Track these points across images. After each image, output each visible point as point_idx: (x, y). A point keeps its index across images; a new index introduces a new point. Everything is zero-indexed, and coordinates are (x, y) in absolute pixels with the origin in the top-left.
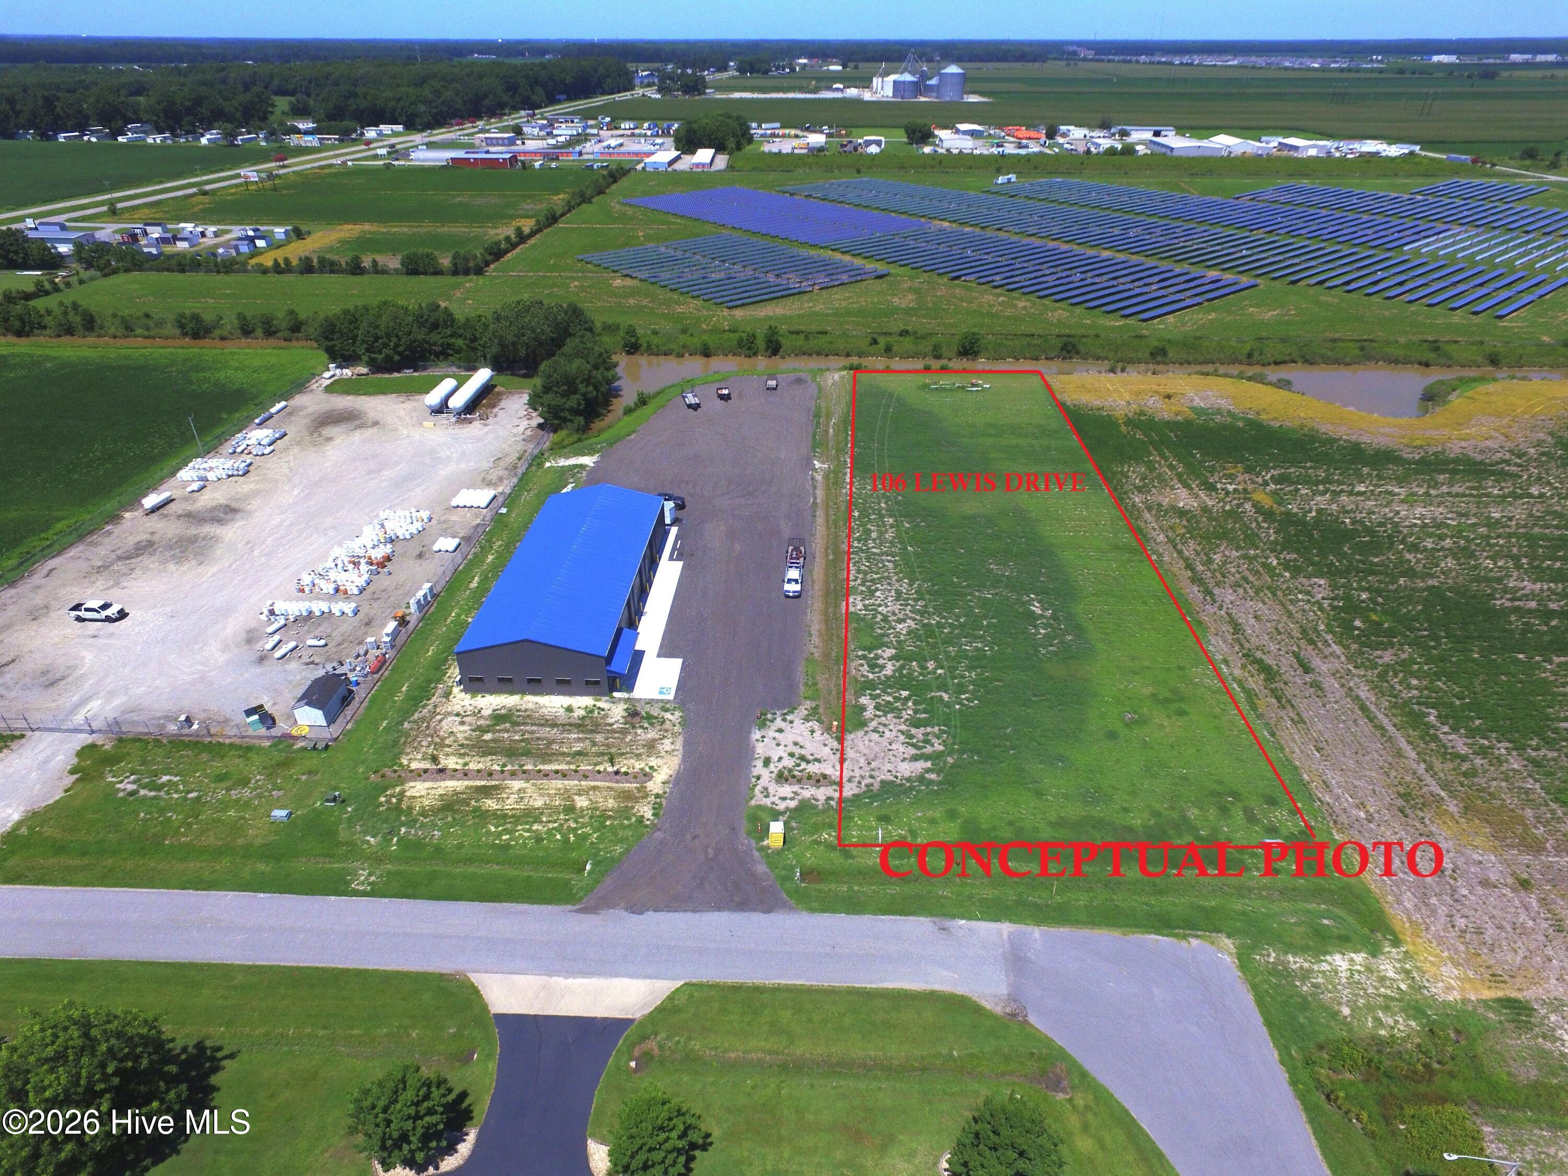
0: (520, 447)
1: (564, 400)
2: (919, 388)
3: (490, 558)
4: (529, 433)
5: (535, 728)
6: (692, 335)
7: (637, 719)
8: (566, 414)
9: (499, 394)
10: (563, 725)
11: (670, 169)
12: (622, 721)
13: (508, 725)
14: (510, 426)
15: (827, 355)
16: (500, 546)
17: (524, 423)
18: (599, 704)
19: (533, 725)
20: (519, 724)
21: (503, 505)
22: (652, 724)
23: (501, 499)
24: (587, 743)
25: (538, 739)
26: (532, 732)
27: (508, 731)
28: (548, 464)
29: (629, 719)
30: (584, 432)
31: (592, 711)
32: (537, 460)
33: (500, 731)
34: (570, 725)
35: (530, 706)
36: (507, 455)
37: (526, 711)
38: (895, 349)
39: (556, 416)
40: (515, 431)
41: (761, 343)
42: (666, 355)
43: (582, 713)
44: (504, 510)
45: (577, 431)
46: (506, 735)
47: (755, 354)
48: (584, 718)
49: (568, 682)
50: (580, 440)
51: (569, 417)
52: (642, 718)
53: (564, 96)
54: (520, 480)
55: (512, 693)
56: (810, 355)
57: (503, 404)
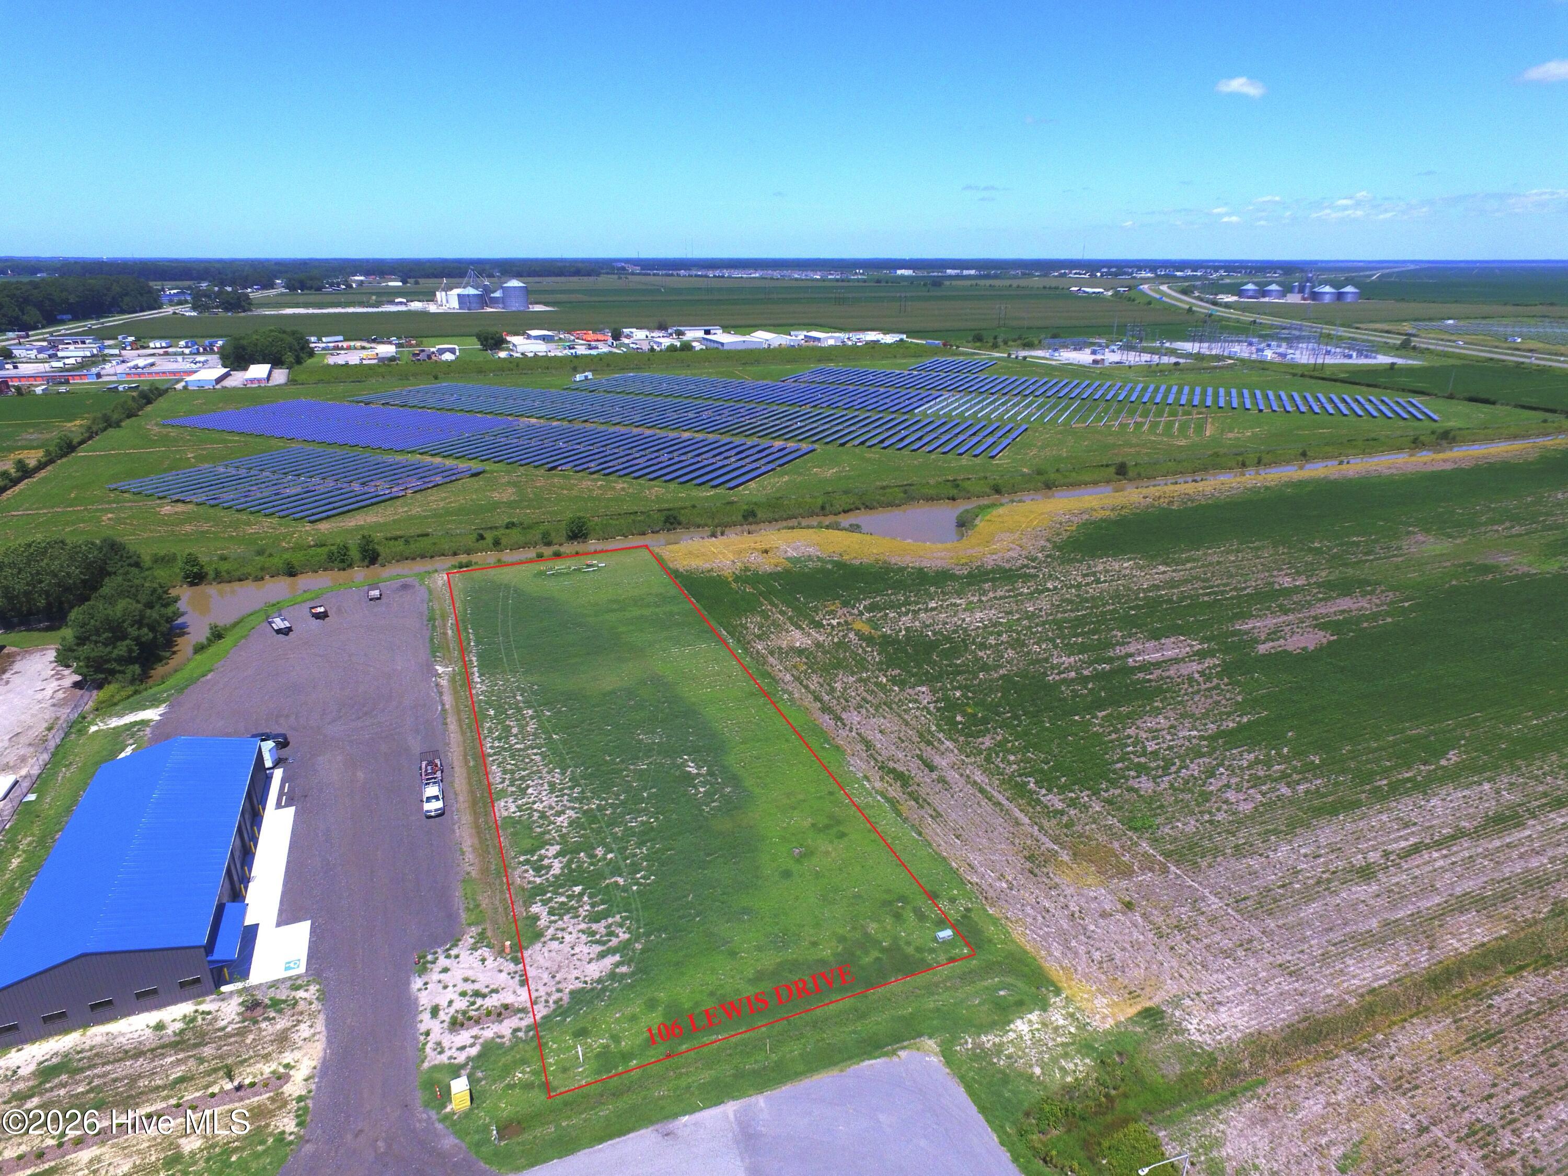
0: (49, 715)
1: (109, 649)
2: (535, 575)
3: (15, 862)
4: (60, 695)
5: (109, 1068)
6: (271, 555)
7: (259, 1010)
8: (114, 665)
9: (9, 655)
10: (152, 1050)
11: (218, 387)
12: (237, 1019)
13: (64, 1077)
14: (30, 692)
15: (432, 557)
16: (29, 844)
17: (54, 685)
18: (203, 1008)
19: (104, 1064)
20: (82, 1070)
21: (30, 790)
22: (280, 1011)
23: (25, 784)
24: (192, 1063)
25: (115, 1080)
26: (105, 1075)
27: (64, 1085)
28: (93, 729)
29: (249, 1014)
30: (142, 681)
31: (193, 1020)
32: (77, 726)
33: (52, 1089)
34: (163, 1047)
35: (99, 1040)
36: (30, 727)
37: (91, 1049)
38: (504, 541)
39: (98, 669)
40: (39, 696)
41: (355, 553)
42: (240, 580)
43: (179, 1026)
44: (32, 797)
45: (132, 682)
46: (62, 1092)
47: (350, 566)
48: (182, 1031)
49: (155, 992)
50: (136, 692)
51: (118, 668)
52: (266, 1006)
53: (70, 317)
54: (53, 755)
55: (66, 1031)
56: (414, 559)
57: (17, 666)
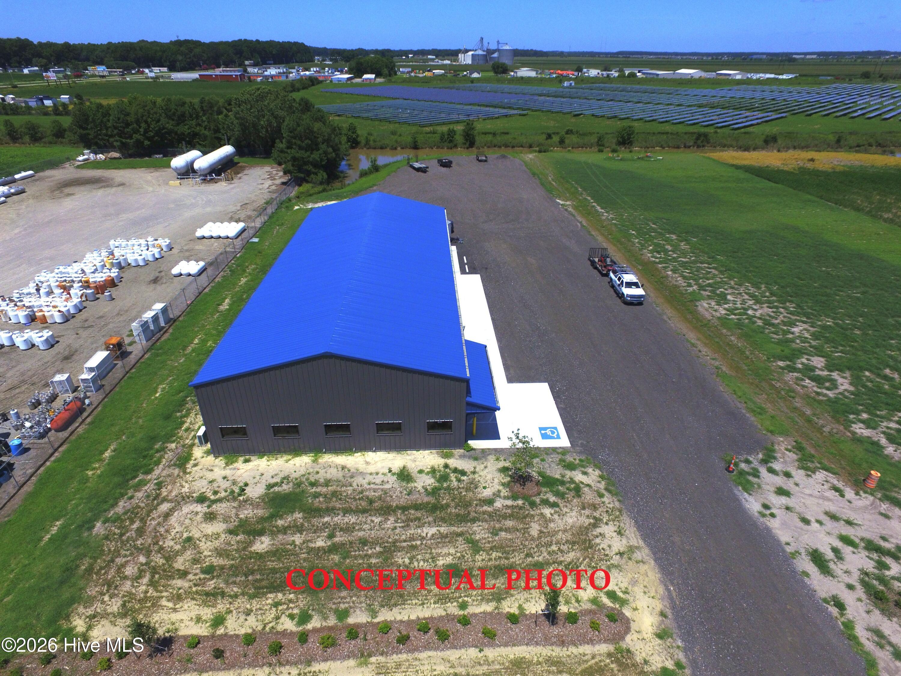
0: (267, 196)
2: (605, 159)
3: (243, 280)
4: (274, 187)
5: (352, 519)
7: (531, 488)
9: (241, 167)
10: (404, 509)
11: (349, 82)
12: (505, 492)
13: (298, 515)
14: (255, 184)
16: (254, 270)
17: (269, 182)
18: (453, 463)
19: (347, 511)
20: (318, 512)
21: (254, 236)
22: (561, 495)
23: (252, 232)
24: (461, 545)
25: (364, 542)
26: (348, 529)
27: (300, 529)
28: (296, 208)
29: (517, 488)
30: (328, 184)
31: (444, 478)
32: (286, 204)
33: (284, 530)
34: (417, 507)
35: (333, 473)
36: (253, 201)
37: (327, 483)
40: (260, 186)
43: (429, 481)
44: (256, 240)
45: (321, 183)
46: (298, 539)
47: (456, 146)
48: (434, 492)
49: (397, 427)
51: (313, 170)
52: (538, 483)
54: (270, 217)
55: (297, 451)
57: (246, 172)
